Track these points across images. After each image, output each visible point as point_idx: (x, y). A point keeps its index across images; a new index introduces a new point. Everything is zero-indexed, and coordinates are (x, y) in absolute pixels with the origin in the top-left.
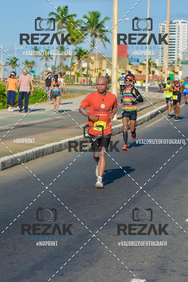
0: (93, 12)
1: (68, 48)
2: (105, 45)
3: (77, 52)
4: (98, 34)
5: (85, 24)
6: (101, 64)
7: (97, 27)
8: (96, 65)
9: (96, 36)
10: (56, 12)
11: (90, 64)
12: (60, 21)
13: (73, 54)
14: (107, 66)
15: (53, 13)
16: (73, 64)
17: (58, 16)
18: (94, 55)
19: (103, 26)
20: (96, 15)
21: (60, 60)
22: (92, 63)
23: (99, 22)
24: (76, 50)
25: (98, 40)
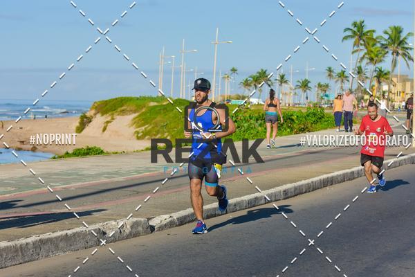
0: (395, 27)
1: (366, 69)
2: (408, 65)
4: (400, 52)
5: (386, 40)
6: (404, 86)
7: (399, 44)
8: (399, 88)
9: (398, 54)
10: (352, 28)
11: (392, 86)
12: (357, 37)
13: (372, 76)
14: (411, 89)
15: (348, 29)
16: (372, 87)
17: (354, 32)
18: (396, 76)
19: (406, 43)
20: (398, 31)
23: (401, 39)
24: (376, 71)
25: (400, 58)
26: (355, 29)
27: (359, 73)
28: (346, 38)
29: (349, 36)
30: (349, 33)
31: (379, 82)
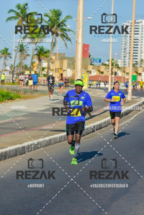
0: (54, 10)
1: (28, 48)
2: (66, 45)
3: (37, 51)
4: (59, 33)
5: (46, 22)
6: (61, 63)
7: (58, 26)
8: (57, 65)
9: (57, 35)
10: (16, 9)
11: (51, 63)
12: (20, 18)
13: (33, 54)
14: (68, 66)
15: (12, 11)
16: (32, 63)
17: (17, 14)
18: (55, 54)
19: (65, 25)
20: (58, 14)
21: (20, 59)
22: (52, 63)
23: (60, 21)
24: (36, 49)
25: (59, 39)
26: (19, 11)
27: (21, 51)
28: (9, 19)
29: (13, 17)
30: (13, 14)
31: (40, 60)
